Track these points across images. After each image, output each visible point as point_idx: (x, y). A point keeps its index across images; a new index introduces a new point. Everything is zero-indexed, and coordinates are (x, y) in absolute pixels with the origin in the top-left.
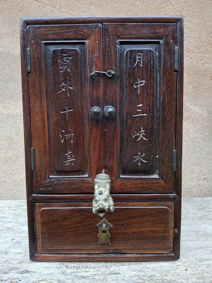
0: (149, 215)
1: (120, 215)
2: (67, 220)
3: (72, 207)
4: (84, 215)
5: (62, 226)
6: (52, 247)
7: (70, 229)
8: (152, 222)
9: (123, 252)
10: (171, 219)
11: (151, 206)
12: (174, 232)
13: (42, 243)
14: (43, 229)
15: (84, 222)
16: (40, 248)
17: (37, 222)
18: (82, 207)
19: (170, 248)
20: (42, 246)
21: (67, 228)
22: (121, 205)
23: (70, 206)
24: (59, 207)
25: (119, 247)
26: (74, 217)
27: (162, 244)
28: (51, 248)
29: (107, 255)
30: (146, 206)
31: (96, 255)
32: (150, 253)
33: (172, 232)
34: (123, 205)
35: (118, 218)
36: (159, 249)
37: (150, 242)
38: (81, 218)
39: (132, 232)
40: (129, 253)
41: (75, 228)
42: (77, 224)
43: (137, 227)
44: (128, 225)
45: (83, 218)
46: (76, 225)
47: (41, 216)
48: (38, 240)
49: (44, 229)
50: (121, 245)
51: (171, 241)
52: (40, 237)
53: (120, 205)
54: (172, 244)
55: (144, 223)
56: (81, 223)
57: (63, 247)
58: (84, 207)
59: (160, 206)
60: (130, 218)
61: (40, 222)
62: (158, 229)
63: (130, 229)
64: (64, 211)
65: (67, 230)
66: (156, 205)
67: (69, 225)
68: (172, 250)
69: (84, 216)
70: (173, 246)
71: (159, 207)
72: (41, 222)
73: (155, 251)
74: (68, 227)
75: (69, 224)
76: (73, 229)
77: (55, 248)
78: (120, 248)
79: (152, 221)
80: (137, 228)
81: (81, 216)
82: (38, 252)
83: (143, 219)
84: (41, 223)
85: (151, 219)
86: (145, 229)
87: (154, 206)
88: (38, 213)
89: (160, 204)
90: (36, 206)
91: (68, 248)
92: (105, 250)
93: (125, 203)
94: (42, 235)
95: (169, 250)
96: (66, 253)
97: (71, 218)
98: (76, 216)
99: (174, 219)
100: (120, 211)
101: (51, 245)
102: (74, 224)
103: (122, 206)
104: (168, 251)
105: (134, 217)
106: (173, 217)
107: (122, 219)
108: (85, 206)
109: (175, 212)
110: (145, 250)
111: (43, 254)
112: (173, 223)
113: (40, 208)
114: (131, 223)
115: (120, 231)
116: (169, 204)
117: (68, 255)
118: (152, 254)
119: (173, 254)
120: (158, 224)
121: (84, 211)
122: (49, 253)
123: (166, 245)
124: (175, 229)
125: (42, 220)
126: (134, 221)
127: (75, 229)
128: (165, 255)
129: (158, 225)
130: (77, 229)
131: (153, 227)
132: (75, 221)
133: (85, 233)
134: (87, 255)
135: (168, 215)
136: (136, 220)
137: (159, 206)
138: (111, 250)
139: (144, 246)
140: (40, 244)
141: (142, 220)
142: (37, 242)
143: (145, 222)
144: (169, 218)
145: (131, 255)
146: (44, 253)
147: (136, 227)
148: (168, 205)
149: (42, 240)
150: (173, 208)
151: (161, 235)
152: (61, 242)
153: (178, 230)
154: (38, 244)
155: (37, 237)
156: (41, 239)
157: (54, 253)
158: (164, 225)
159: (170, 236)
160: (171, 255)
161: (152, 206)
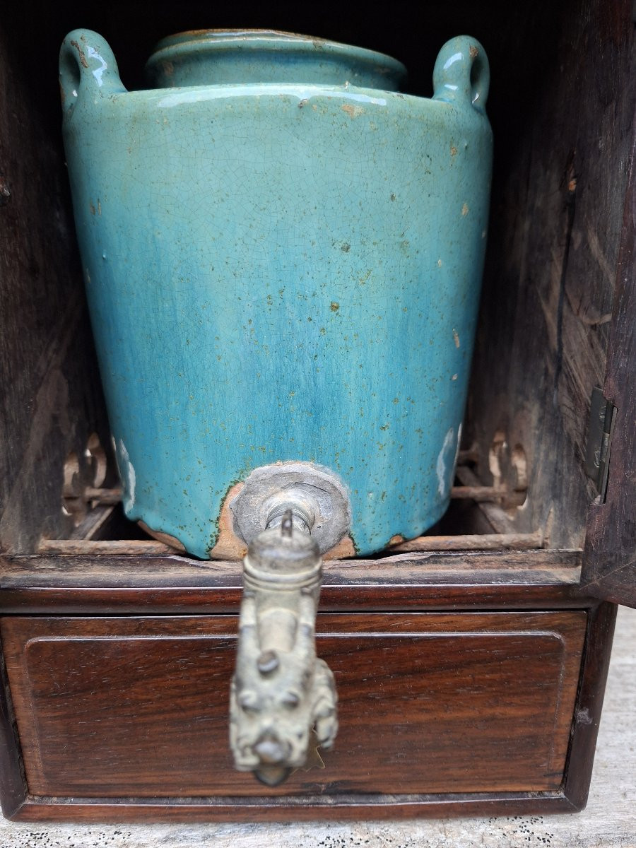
0: (479, 662)
1: (360, 665)
2: (139, 683)
3: (156, 634)
4: (210, 667)
5: (123, 706)
6: (90, 778)
7: (156, 717)
8: (489, 689)
9: (369, 790)
10: (569, 675)
11: (492, 630)
12: (574, 720)
13: (47, 764)
14: (43, 715)
15: (213, 691)
16: (38, 777)
17: (15, 688)
18: (200, 632)
19: (553, 775)
20: (46, 774)
21: (143, 711)
22: (367, 626)
23: (151, 631)
24: (103, 634)
25: (351, 775)
26: (170, 672)
27: (524, 762)
28: (82, 782)
29: (305, 801)
30: (471, 630)
31: (261, 801)
32: (474, 790)
33: (566, 719)
34: (375, 625)
35: (352, 674)
36: (512, 779)
37: (475, 758)
38: (199, 677)
39: (408, 726)
40: (394, 791)
41: (173, 710)
42: (182, 697)
43: (431, 706)
44: (392, 698)
45: (207, 675)
46: (179, 701)
47: (29, 667)
48: (28, 752)
49: (50, 714)
50: (364, 770)
51: (557, 751)
52: (37, 741)
53: (362, 627)
54: (562, 761)
55: (457, 694)
56: (197, 693)
57: (130, 775)
58: (208, 632)
59: (530, 628)
60: (402, 673)
61: (29, 690)
62: (511, 712)
63: (399, 713)
64: (124, 649)
65: (141, 720)
66: (511, 624)
67: (149, 700)
68: (558, 780)
69: (212, 670)
70: (563, 767)
71: (522, 633)
72: (33, 691)
73: (494, 785)
74: (145, 708)
75: (149, 697)
76: (167, 716)
77: (97, 781)
78: (356, 778)
79: (490, 686)
80: (428, 711)
81: (199, 667)
82: (32, 792)
83: (457, 679)
84: (35, 695)
85: (487, 676)
86: (460, 715)
87: (504, 629)
88: (18, 654)
89: (531, 623)
90: (7, 630)
91: (150, 780)
92: (299, 785)
93: (381, 618)
94: (41, 736)
95: (547, 780)
96: (146, 793)
97: (158, 676)
98: (177, 670)
99: (581, 673)
100: (362, 649)
101: (82, 770)
102: (172, 697)
103: (371, 630)
104: (544, 784)
105: (418, 672)
106: (575, 668)
107: (369, 679)
108: (216, 632)
109: (588, 649)
110: (456, 783)
111: (55, 799)
112: (573, 689)
113: (23, 637)
114: (406, 694)
115: (359, 721)
116: (565, 622)
117: (154, 801)
118: (481, 794)
119: (562, 794)
120: (514, 694)
121: (209, 651)
122: (78, 793)
123: (538, 766)
124: (582, 708)
125: (36, 682)
126: (420, 685)
127: (176, 715)
128: (530, 797)
129: (516, 700)
130: (183, 714)
131: (491, 706)
132: (177, 687)
133: (217, 728)
134: (229, 800)
135: (558, 662)
136: (424, 682)
137: (524, 630)
138: (321, 784)
139: (450, 772)
140: (40, 765)
141: (448, 682)
142: (26, 759)
143: (464, 687)
144: (559, 672)
145: (399, 798)
146: (59, 794)
147: (425, 707)
148: (560, 624)
149: (43, 754)
150: (580, 636)
151: (520, 731)
152: (121, 759)
153: (590, 715)
154: (30, 766)
155: (25, 741)
156: (42, 749)
157: (96, 794)
158: (539, 697)
159: (556, 733)
160: (554, 795)
161: (496, 630)
